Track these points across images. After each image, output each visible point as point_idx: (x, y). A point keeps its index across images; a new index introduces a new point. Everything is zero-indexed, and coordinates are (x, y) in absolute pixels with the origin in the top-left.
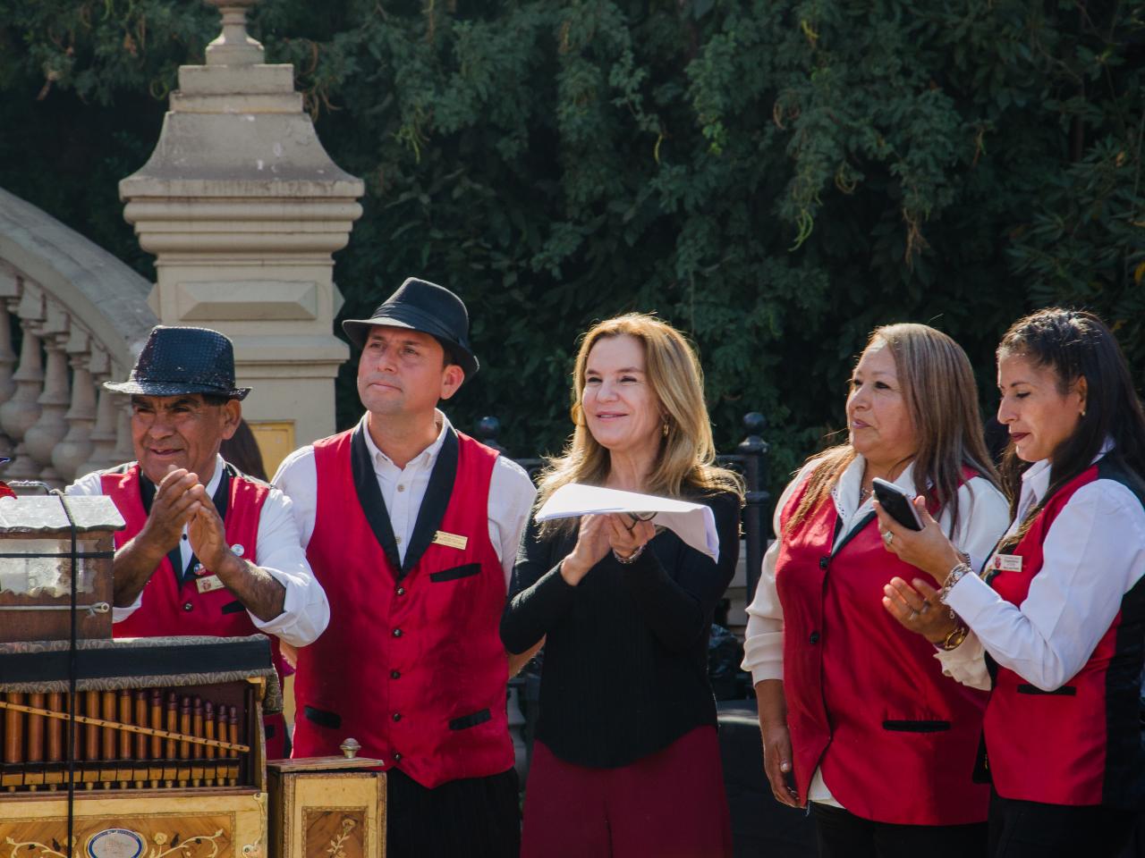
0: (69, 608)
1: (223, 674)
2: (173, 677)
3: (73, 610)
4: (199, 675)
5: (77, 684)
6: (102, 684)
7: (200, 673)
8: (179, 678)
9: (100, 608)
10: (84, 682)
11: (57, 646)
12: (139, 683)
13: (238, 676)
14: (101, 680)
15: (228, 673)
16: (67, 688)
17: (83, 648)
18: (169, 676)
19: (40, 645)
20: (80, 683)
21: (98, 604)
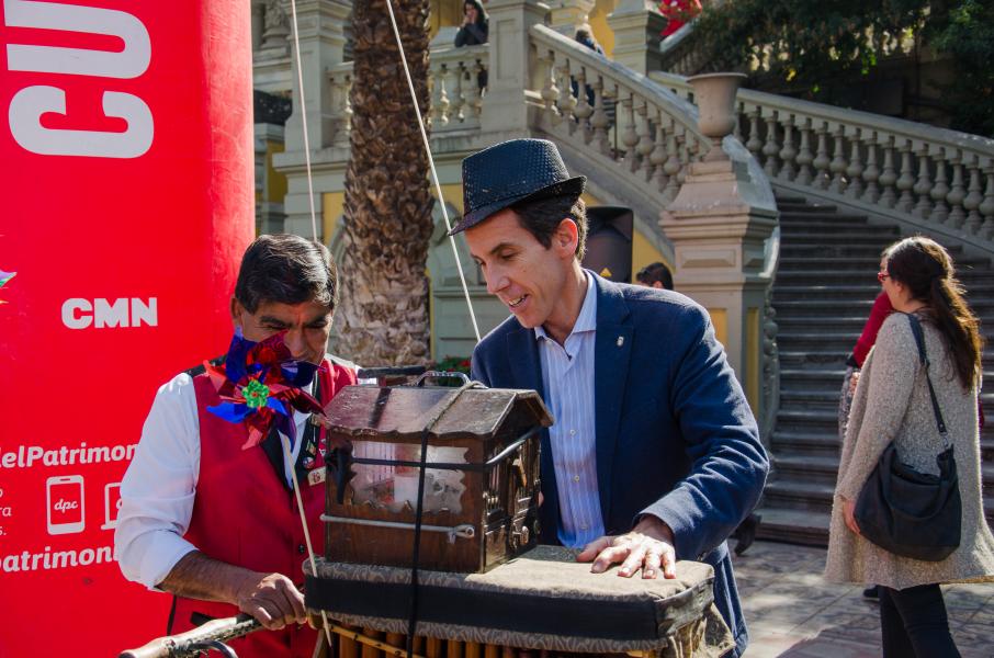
0: (413, 526)
1: (588, 641)
2: (526, 636)
3: (418, 530)
4: (557, 638)
5: (417, 627)
6: (443, 631)
7: (560, 635)
8: (532, 638)
9: (463, 531)
10: (425, 627)
11: (398, 577)
12: (483, 637)
13: (607, 648)
14: (443, 626)
15: (594, 641)
16: (406, 630)
17: (427, 583)
18: (520, 634)
19: (379, 574)
20: (422, 626)
21: (463, 527)
